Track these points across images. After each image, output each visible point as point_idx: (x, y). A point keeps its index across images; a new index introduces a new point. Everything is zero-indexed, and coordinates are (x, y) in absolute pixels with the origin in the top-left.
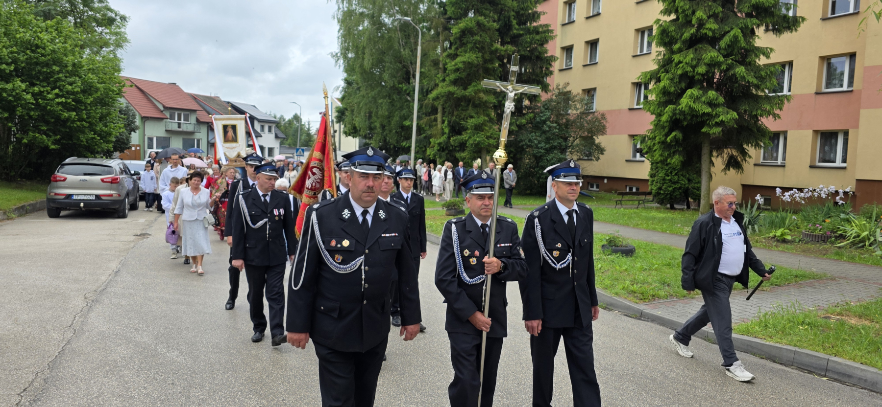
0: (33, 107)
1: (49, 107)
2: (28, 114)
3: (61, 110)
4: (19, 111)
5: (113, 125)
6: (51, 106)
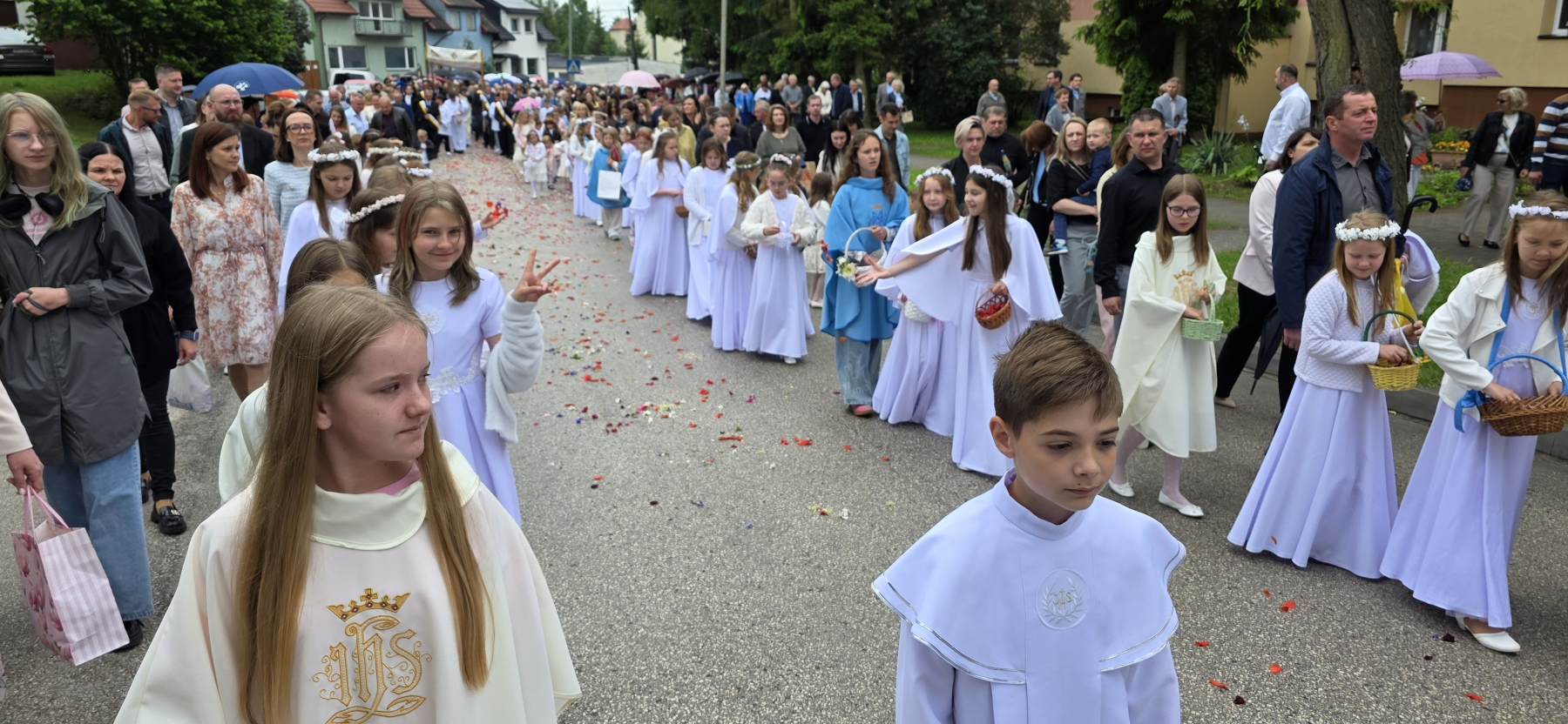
0: (165, 15)
1: (186, 15)
2: (159, 27)
3: (203, 19)
4: (146, 22)
5: (278, 38)
6: (189, 13)
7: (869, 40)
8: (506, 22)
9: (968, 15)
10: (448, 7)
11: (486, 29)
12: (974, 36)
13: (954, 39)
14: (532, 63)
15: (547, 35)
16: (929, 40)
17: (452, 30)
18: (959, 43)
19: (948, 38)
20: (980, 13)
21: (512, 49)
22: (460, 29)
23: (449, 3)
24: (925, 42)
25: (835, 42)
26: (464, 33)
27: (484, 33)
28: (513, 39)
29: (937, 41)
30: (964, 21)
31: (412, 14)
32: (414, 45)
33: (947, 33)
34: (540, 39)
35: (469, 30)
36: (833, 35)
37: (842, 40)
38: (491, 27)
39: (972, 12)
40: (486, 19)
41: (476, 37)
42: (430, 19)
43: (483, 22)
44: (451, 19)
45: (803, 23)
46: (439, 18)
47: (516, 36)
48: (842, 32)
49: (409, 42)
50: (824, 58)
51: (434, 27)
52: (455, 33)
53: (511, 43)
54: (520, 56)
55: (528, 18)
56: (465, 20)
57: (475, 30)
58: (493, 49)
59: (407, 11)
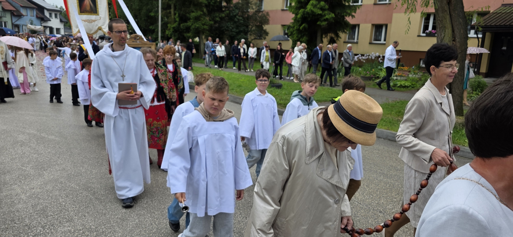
7: (205, 27)
8: (47, 14)
9: (237, 20)
10: (22, 7)
11: (39, 16)
12: (239, 28)
13: (233, 28)
14: (58, 30)
15: (64, 20)
16: (224, 28)
17: (24, 16)
18: (234, 30)
19: (231, 28)
20: (241, 20)
21: (49, 24)
22: (27, 16)
23: (22, 5)
24: (222, 29)
25: (193, 27)
26: (29, 17)
27: (37, 17)
28: (50, 20)
29: (227, 29)
30: (235, 22)
31: (6, 9)
32: (6, 21)
33: (231, 26)
34: (61, 21)
35: (31, 16)
36: (192, 24)
37: (196, 26)
38: (40, 15)
39: (238, 19)
40: (38, 12)
41: (34, 19)
42: (14, 11)
43: (37, 13)
44: (23, 12)
45: (177, 19)
46: (18, 11)
47: (51, 19)
48: (196, 23)
49: (4, 19)
50: (188, 32)
51: (15, 14)
52: (25, 17)
53: (49, 22)
54: (53, 27)
55: (56, 13)
56: (29, 12)
57: (34, 16)
58: (41, 24)
59: (4, 7)
